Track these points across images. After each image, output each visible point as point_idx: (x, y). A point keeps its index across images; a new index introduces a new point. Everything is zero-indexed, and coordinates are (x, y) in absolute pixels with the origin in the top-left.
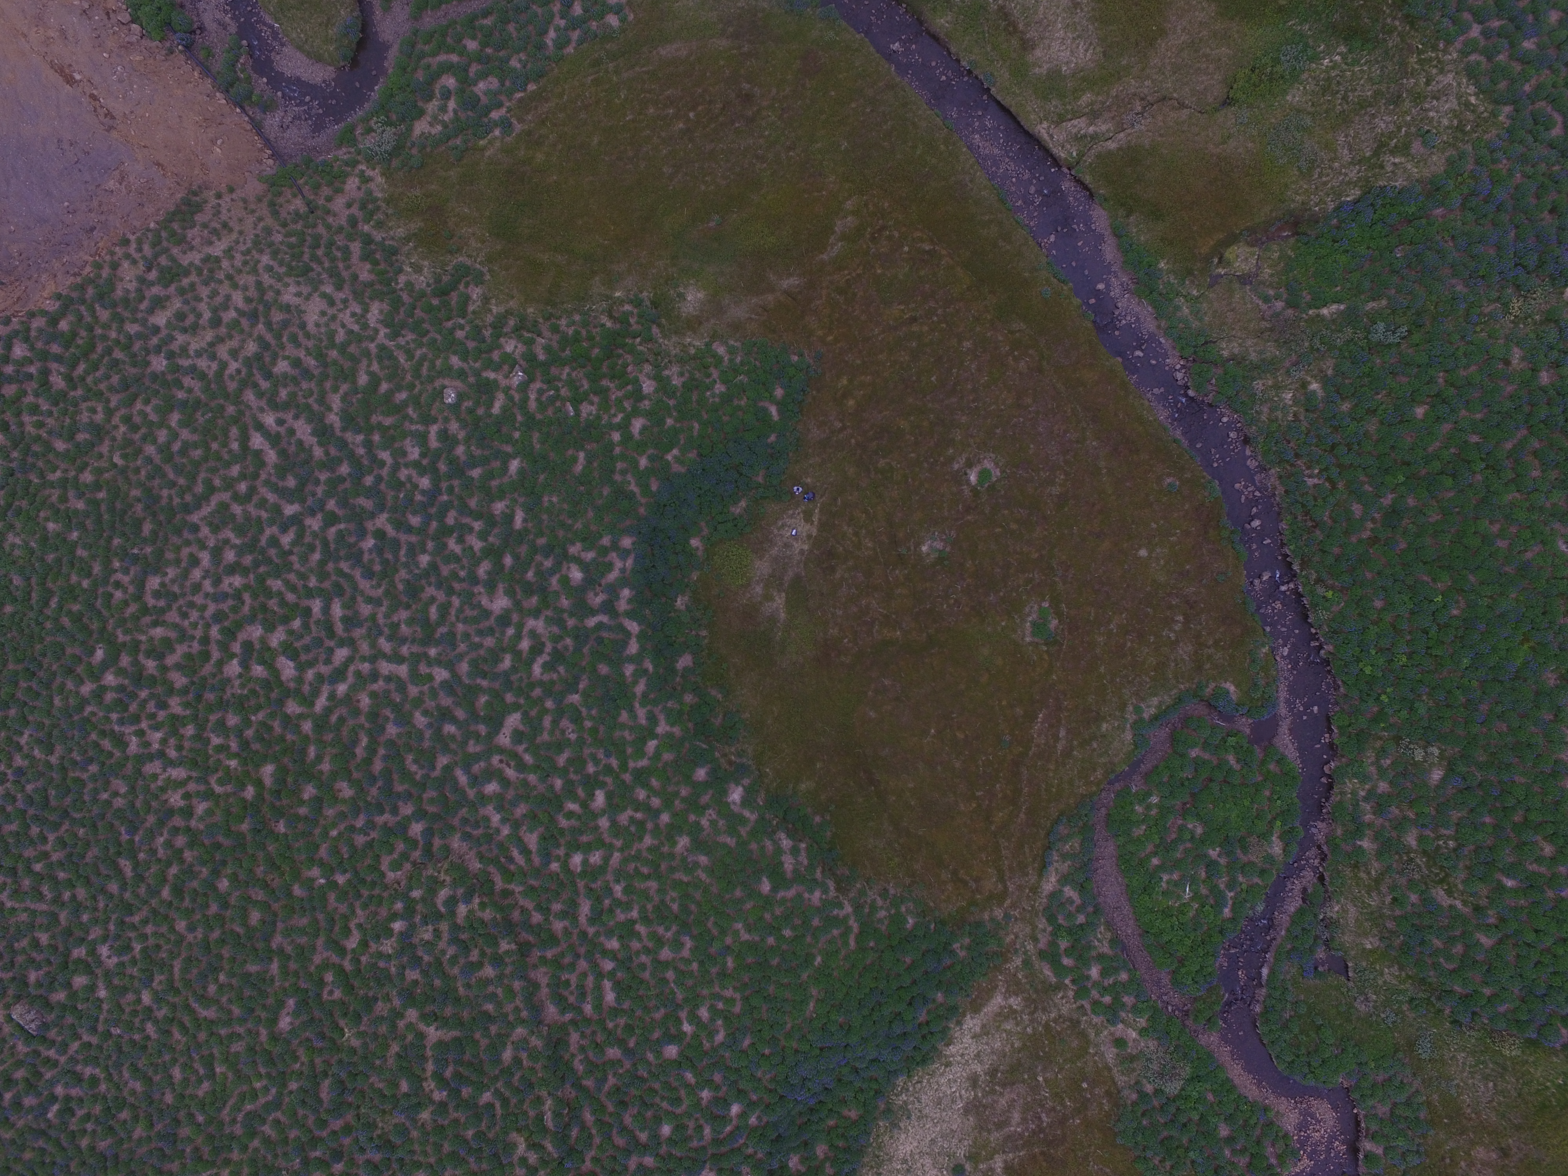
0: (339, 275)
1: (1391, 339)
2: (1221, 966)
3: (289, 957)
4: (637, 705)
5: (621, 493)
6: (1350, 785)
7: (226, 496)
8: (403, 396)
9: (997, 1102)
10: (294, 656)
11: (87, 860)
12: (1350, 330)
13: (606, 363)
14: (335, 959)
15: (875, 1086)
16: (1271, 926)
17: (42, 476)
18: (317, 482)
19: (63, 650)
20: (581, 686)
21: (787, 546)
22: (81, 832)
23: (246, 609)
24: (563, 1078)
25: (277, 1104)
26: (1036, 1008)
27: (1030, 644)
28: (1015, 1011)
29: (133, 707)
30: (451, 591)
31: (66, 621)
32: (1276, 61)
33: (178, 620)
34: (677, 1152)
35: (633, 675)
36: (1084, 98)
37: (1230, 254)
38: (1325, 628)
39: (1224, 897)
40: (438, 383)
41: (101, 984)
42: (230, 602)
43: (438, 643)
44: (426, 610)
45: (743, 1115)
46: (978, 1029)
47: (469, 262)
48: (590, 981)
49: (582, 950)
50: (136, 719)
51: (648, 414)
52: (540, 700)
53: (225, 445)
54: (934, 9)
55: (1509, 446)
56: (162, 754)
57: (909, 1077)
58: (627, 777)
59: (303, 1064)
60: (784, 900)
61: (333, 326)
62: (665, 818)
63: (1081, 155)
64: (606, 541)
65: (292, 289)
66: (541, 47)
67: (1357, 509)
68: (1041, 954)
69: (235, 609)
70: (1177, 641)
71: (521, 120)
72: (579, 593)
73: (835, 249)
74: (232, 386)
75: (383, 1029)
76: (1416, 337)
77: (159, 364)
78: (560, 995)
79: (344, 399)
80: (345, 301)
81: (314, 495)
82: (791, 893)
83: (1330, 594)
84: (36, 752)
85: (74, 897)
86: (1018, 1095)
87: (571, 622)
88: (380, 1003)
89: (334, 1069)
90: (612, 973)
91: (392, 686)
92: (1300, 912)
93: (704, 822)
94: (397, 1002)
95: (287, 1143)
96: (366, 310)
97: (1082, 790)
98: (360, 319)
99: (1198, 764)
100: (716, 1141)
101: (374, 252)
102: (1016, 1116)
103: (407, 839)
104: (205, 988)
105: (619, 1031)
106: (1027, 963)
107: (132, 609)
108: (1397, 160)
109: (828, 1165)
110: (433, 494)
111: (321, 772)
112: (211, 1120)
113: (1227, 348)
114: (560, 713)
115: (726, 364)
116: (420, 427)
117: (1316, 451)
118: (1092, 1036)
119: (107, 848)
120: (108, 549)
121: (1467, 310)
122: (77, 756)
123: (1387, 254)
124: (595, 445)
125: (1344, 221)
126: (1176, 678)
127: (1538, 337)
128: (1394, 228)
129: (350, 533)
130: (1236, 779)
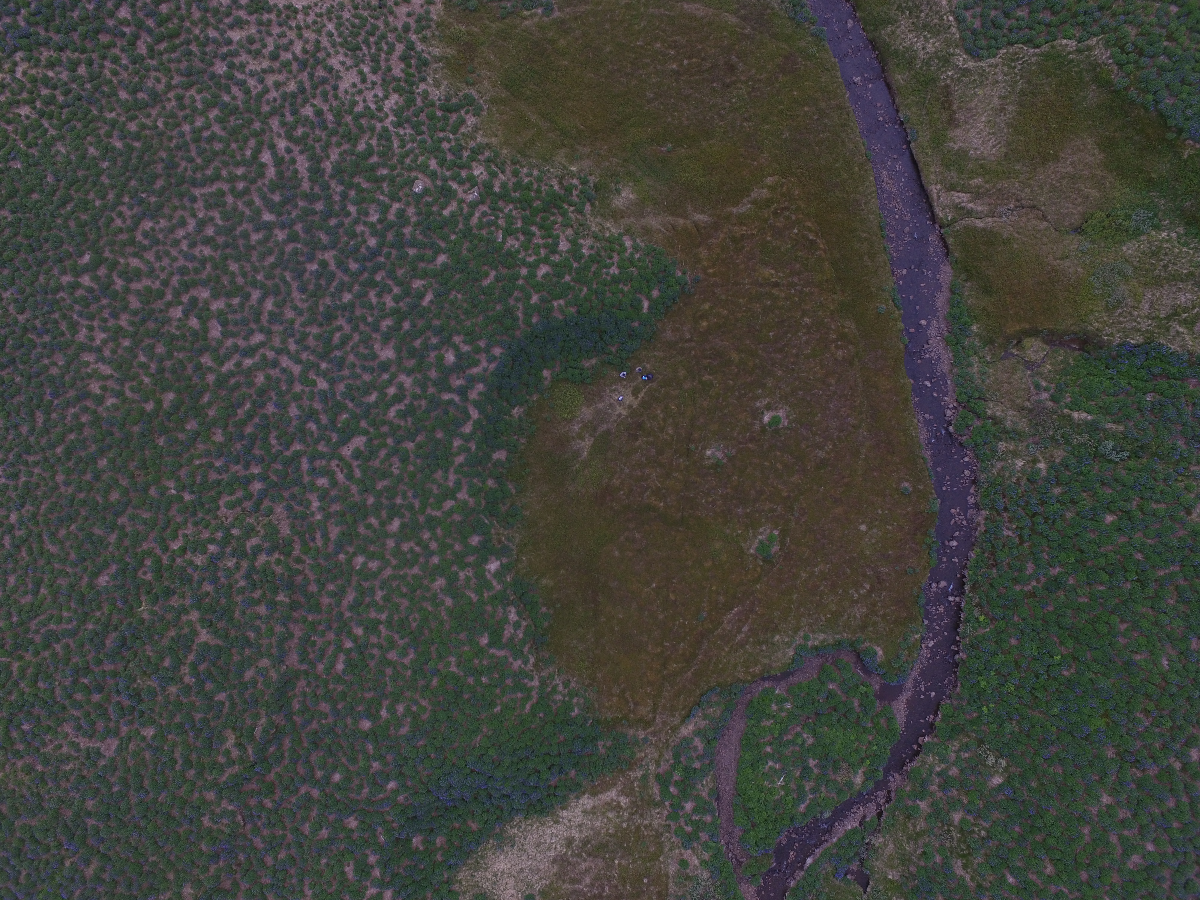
0: (378, 62)
1: (1113, 457)
2: (780, 843)
3: (126, 535)
4: (452, 470)
5: (509, 312)
6: (932, 759)
7: (225, 187)
8: (385, 172)
9: (579, 864)
10: (224, 324)
11: (14, 401)
12: (1087, 437)
13: (542, 215)
14: (158, 551)
15: (498, 812)
16: (829, 831)
17: (101, 111)
18: (296, 206)
19: (62, 243)
20: (419, 438)
21: (611, 406)
22: (18, 379)
23: (205, 274)
24: (281, 707)
25: (74, 633)
26: (636, 812)
27: (752, 555)
28: (621, 807)
29: (94, 308)
30: (355, 329)
31: (72, 224)
32: (1128, 217)
33: (153, 259)
34: (338, 796)
35: (458, 447)
36: (976, 181)
37: (1027, 342)
38: (968, 641)
39: (805, 796)
40: (413, 174)
42: (196, 264)
43: (330, 362)
44: (332, 333)
45: (396, 792)
46: (589, 807)
47: (476, 97)
48: (331, 649)
49: (335, 626)
50: (92, 318)
51: (554, 265)
52: (384, 436)
53: (241, 149)
54: (898, 65)
55: (1161, 573)
56: (99, 350)
57: (525, 818)
58: (422, 519)
59: (103, 614)
60: (493, 656)
61: (357, 98)
62: (436, 560)
63: (954, 220)
64: (482, 344)
65: (341, 58)
67: (1030, 568)
68: (657, 776)
69: (197, 271)
70: (857, 602)
71: (560, 9)
72: (446, 372)
73: (744, 208)
74: (266, 109)
75: (170, 616)
76: (1132, 464)
77: (221, 68)
78: (305, 649)
79: (340, 155)
80: (374, 84)
81: (289, 214)
82: (501, 653)
83: (982, 618)
84: (11, 308)
86: (596, 865)
87: (431, 390)
88: (176, 597)
89: (123, 627)
90: (350, 651)
91: (284, 377)
92: (854, 831)
93: (462, 575)
94: (188, 602)
95: (68, 664)
96: (386, 97)
97: (741, 675)
98: (379, 101)
99: (830, 694)
100: (369, 801)
101: (410, 57)
102: (588, 880)
103: (246, 490)
104: (58, 529)
105: (335, 694)
106: (645, 778)
107: (123, 237)
108: (1181, 330)
109: (440, 852)
110: (375, 253)
111: (207, 416)
112: (22, 624)
113: (993, 409)
114: (394, 452)
115: (627, 254)
116: (387, 200)
117: (1021, 512)
118: (667, 849)
119: (32, 399)
120: (125, 185)
121: (1178, 461)
122: (37, 322)
123: (1140, 394)
124: (506, 271)
125: (1121, 356)
126: (844, 627)
128: (1155, 377)
129: (303, 253)
130: (853, 717)
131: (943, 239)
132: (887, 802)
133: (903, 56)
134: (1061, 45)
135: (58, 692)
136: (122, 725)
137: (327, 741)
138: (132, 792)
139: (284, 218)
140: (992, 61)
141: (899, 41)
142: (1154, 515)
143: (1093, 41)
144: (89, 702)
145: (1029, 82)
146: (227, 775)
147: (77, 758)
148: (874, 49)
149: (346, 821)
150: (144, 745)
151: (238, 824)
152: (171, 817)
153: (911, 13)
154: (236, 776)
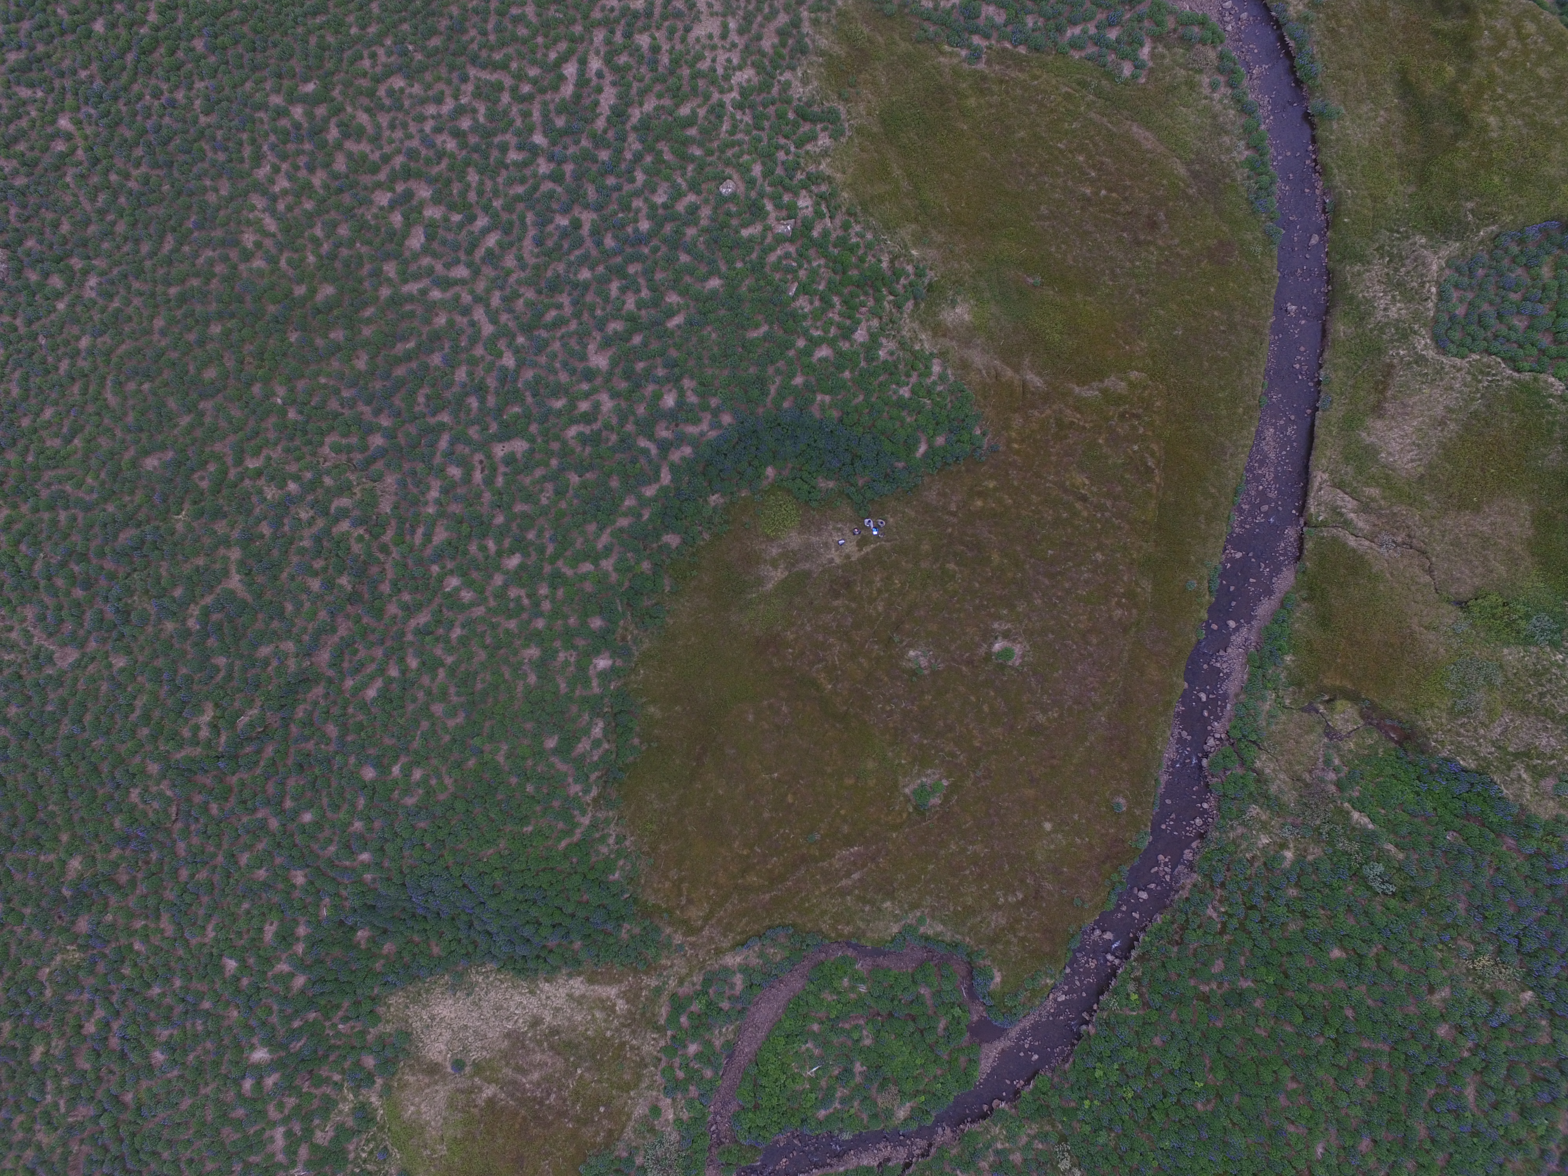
0: (750, 23)
1: (1376, 885)
3: (203, 424)
4: (609, 530)
5: (762, 382)
6: (998, 1130)
7: (508, 82)
8: (698, 152)
9: (534, 1052)
10: (430, 238)
11: (150, 210)
12: (1356, 846)
13: (853, 288)
14: (229, 460)
15: (470, 949)
16: (839, 1156)
18: (577, 142)
19: (291, 56)
20: (588, 475)
21: (826, 545)
22: (166, 188)
23: (435, 170)
24: (283, 706)
25: (88, 508)
26: (629, 1025)
27: (905, 795)
28: (614, 1012)
29: (291, 147)
30: (577, 315)
31: (313, 40)
32: (1527, 616)
33: (385, 125)
34: (298, 839)
35: (629, 508)
36: (1372, 490)
37: (1341, 704)
38: (1105, 1016)
39: (831, 1102)
40: (728, 171)
41: (67, 299)
42: (431, 153)
43: (531, 339)
44: (548, 307)
45: (366, 866)
46: (577, 993)
47: (843, 117)
48: (371, 669)
49: (389, 643)
50: (284, 157)
51: (839, 354)
53: (547, 47)
54: (1346, 314)
55: (1366, 1045)
56: (274, 199)
57: (499, 970)
58: (548, 569)
59: (132, 501)
60: (552, 766)
61: (706, 53)
62: (540, 624)
63: (1324, 524)
64: (714, 402)
66: (1060, 30)
67: (1218, 966)
68: (674, 996)
69: (428, 162)
70: (1000, 908)
71: (989, 62)
72: (657, 415)
73: (1089, 393)
74: (597, 15)
75: (207, 541)
76: (1393, 903)
78: (342, 653)
79: (656, 109)
80: (734, 45)
81: (565, 148)
82: (562, 767)
83: (1134, 997)
84: (198, 102)
85: (113, 224)
86: (554, 1064)
87: (630, 427)
88: (225, 522)
89: (148, 528)
90: (391, 680)
91: (470, 331)
92: (869, 1169)
93: (562, 656)
94: (236, 534)
95: (65, 539)
96: (740, 68)
97: (825, 927)
98: (731, 70)
99: (917, 999)
100: (331, 863)
101: (790, 36)
102: (536, 1076)
103: (363, 438)
104: (128, 379)
105: (351, 721)
106: (658, 991)
107: (364, 83)
108: (1524, 776)
109: (382, 961)
110: (640, 240)
111: (360, 331)
112: (35, 468)
113: (1262, 762)
114: (554, 477)
115: (929, 381)
116: (684, 186)
117: (1238, 897)
118: (644, 1085)
119: (170, 217)
120: (395, 26)
121: (1448, 926)
122: (220, 134)
123: (1441, 828)
124: (781, 333)
125: (1441, 773)
126: (971, 929)
127: (1472, 1000)
128: (1468, 816)
129: (558, 200)
130: (930, 1039)
131: (1301, 539)
132: (923, 1155)
133: (1358, 307)
134: (1546, 382)
135: (38, 566)
136: (92, 638)
137: (317, 771)
138: (66, 720)
139: (557, 149)
140: (1458, 361)
141: (1362, 287)
142: (1390, 974)
144: (68, 593)
145: (1489, 406)
146: (183, 753)
147: (24, 652)
148: (1328, 282)
149: (294, 873)
150: (106, 673)
151: (168, 816)
152: (96, 769)
153: (1390, 261)
154: (193, 760)
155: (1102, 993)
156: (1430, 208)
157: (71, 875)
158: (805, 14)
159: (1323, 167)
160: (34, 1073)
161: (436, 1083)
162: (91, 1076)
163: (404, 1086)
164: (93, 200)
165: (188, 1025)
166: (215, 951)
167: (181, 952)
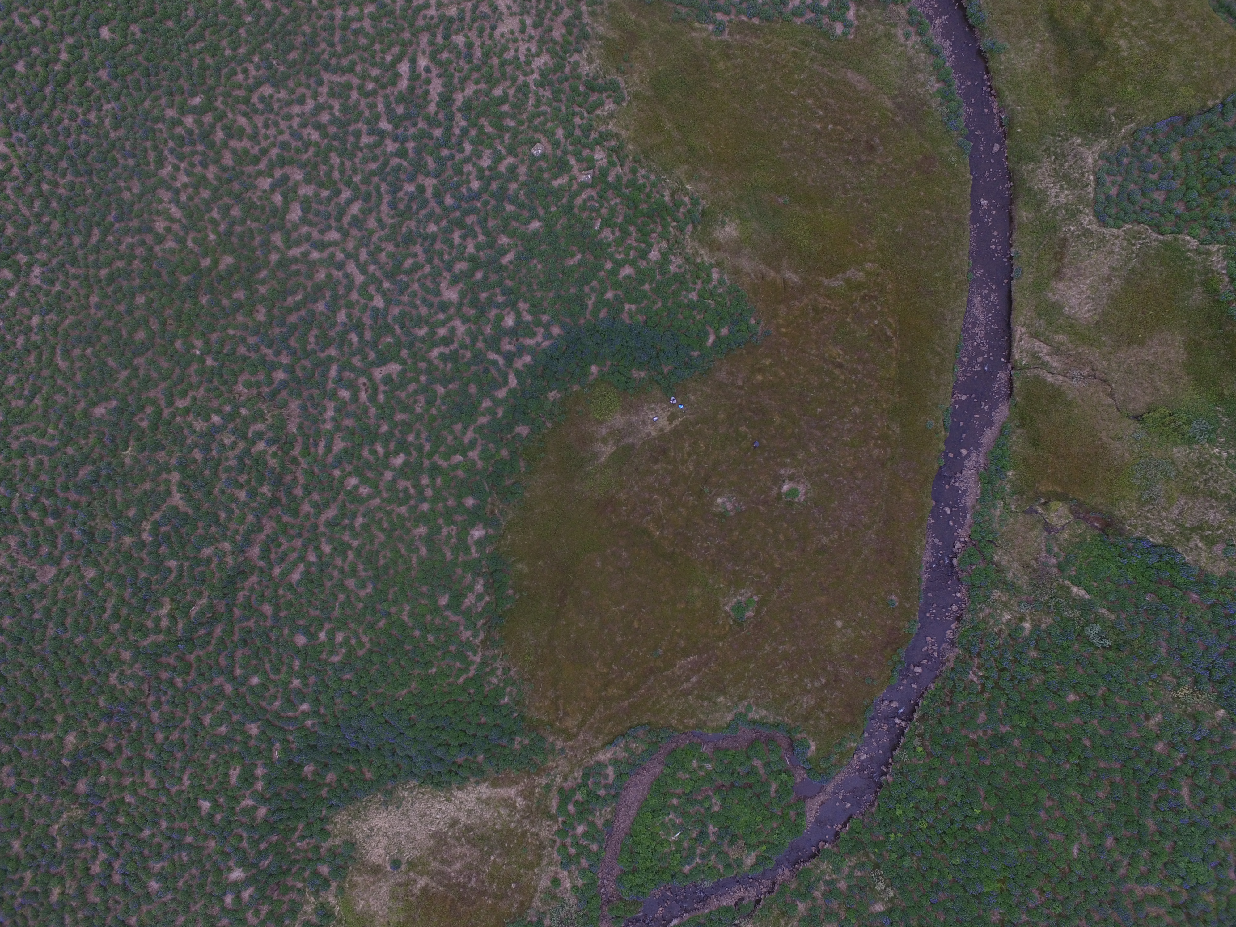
0: (542, 19)
1: (1096, 642)
3: (138, 377)
4: (472, 428)
5: (580, 300)
6: (825, 866)
7: (356, 81)
8: (511, 123)
9: (455, 847)
10: (306, 210)
11: (77, 210)
12: (1078, 613)
13: (643, 219)
14: (163, 403)
15: (396, 771)
18: (415, 125)
19: (179, 78)
20: (451, 386)
21: (644, 422)
22: (89, 191)
23: (305, 157)
24: (226, 595)
25: (51, 452)
26: (528, 817)
27: (726, 612)
28: (515, 807)
29: (187, 149)
30: (430, 261)
31: (196, 63)
33: (260, 125)
34: (249, 699)
35: (486, 408)
36: (1061, 337)
37: (1054, 505)
38: (899, 765)
39: (693, 859)
40: (538, 136)
41: (17, 287)
43: (394, 283)
44: (405, 257)
45: (306, 714)
46: (484, 797)
47: (622, 86)
48: (294, 556)
49: (306, 535)
50: (182, 158)
51: (639, 271)
53: (383, 52)
54: (1027, 203)
55: (1102, 765)
56: (177, 192)
57: (420, 785)
58: (426, 463)
59: (87, 444)
60: (446, 618)
61: (510, 46)
62: (425, 507)
63: (1027, 367)
64: (545, 318)
66: (783, 3)
67: (982, 717)
68: (561, 790)
69: (298, 151)
70: (809, 692)
71: (731, 33)
72: (501, 332)
73: (836, 283)
74: (420, 23)
75: (151, 469)
76: (1110, 654)
78: (269, 547)
79: (476, 92)
80: (531, 38)
81: (406, 130)
82: (454, 618)
83: (920, 749)
84: (107, 121)
85: (49, 224)
86: (471, 855)
87: (480, 345)
88: (163, 453)
89: (102, 464)
90: (310, 564)
91: (345, 281)
92: (728, 909)
93: (445, 531)
94: (174, 461)
95: (35, 480)
96: (538, 55)
97: (674, 722)
98: (530, 56)
99: (752, 771)
100: (277, 715)
101: (574, 26)
102: (458, 866)
103: (269, 376)
104: (74, 347)
105: (282, 600)
106: (548, 787)
107: (241, 93)
108: (1200, 545)
109: (326, 789)
110: (474, 196)
111: (257, 291)
113: (1000, 556)
114: (424, 390)
115: (711, 286)
116: (503, 151)
117: (992, 662)
118: (544, 863)
119: (94, 215)
120: (260, 45)
121: (1154, 667)
122: (128, 146)
123: (1141, 592)
124: (592, 259)
125: (1136, 549)
126: (788, 711)
127: (1179, 721)
128: (1160, 581)
129: (405, 172)
130: (765, 800)
131: (1010, 380)
132: (769, 892)
133: (1035, 196)
134: (1183, 240)
135: (16, 503)
136: (65, 557)
137: (258, 643)
138: (51, 625)
140: (1115, 231)
141: (1036, 180)
143: (1214, 248)
144: (42, 523)
145: (1143, 263)
146: (149, 641)
147: (11, 573)
149: (248, 726)
150: (79, 583)
151: (142, 691)
152: (80, 662)
153: (1056, 159)
154: (158, 645)
155: (895, 750)
156: (1082, 115)
157: (69, 747)
158: (584, 8)
159: (997, 91)
160: (54, 911)
161: (379, 880)
162: (100, 907)
163: (354, 886)
164: (30, 206)
165: (176, 857)
166: (191, 795)
167: (164, 799)
